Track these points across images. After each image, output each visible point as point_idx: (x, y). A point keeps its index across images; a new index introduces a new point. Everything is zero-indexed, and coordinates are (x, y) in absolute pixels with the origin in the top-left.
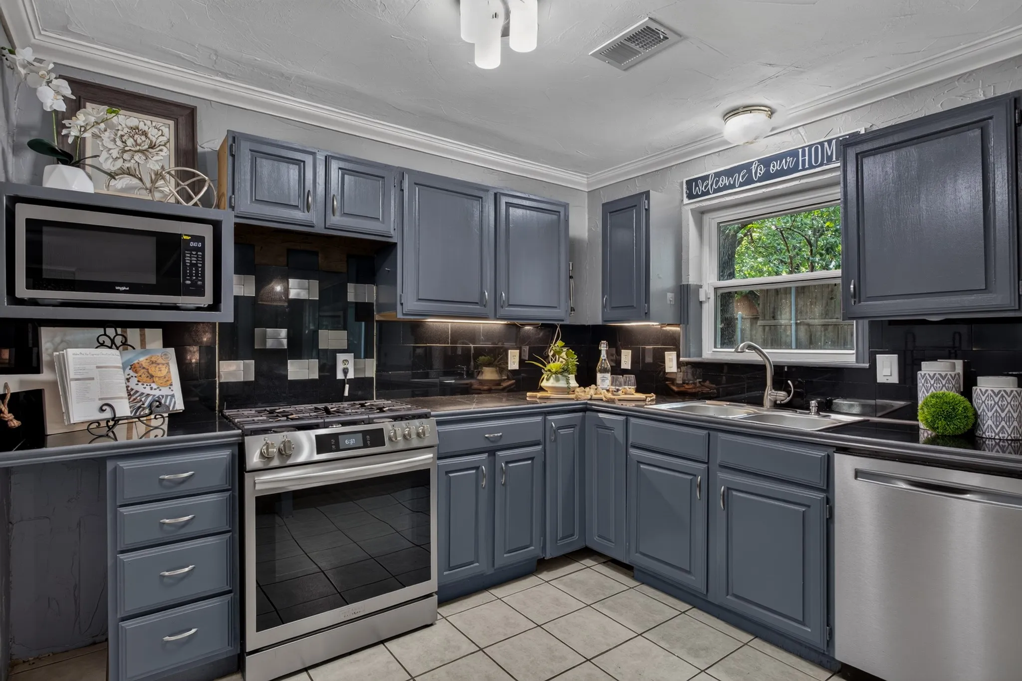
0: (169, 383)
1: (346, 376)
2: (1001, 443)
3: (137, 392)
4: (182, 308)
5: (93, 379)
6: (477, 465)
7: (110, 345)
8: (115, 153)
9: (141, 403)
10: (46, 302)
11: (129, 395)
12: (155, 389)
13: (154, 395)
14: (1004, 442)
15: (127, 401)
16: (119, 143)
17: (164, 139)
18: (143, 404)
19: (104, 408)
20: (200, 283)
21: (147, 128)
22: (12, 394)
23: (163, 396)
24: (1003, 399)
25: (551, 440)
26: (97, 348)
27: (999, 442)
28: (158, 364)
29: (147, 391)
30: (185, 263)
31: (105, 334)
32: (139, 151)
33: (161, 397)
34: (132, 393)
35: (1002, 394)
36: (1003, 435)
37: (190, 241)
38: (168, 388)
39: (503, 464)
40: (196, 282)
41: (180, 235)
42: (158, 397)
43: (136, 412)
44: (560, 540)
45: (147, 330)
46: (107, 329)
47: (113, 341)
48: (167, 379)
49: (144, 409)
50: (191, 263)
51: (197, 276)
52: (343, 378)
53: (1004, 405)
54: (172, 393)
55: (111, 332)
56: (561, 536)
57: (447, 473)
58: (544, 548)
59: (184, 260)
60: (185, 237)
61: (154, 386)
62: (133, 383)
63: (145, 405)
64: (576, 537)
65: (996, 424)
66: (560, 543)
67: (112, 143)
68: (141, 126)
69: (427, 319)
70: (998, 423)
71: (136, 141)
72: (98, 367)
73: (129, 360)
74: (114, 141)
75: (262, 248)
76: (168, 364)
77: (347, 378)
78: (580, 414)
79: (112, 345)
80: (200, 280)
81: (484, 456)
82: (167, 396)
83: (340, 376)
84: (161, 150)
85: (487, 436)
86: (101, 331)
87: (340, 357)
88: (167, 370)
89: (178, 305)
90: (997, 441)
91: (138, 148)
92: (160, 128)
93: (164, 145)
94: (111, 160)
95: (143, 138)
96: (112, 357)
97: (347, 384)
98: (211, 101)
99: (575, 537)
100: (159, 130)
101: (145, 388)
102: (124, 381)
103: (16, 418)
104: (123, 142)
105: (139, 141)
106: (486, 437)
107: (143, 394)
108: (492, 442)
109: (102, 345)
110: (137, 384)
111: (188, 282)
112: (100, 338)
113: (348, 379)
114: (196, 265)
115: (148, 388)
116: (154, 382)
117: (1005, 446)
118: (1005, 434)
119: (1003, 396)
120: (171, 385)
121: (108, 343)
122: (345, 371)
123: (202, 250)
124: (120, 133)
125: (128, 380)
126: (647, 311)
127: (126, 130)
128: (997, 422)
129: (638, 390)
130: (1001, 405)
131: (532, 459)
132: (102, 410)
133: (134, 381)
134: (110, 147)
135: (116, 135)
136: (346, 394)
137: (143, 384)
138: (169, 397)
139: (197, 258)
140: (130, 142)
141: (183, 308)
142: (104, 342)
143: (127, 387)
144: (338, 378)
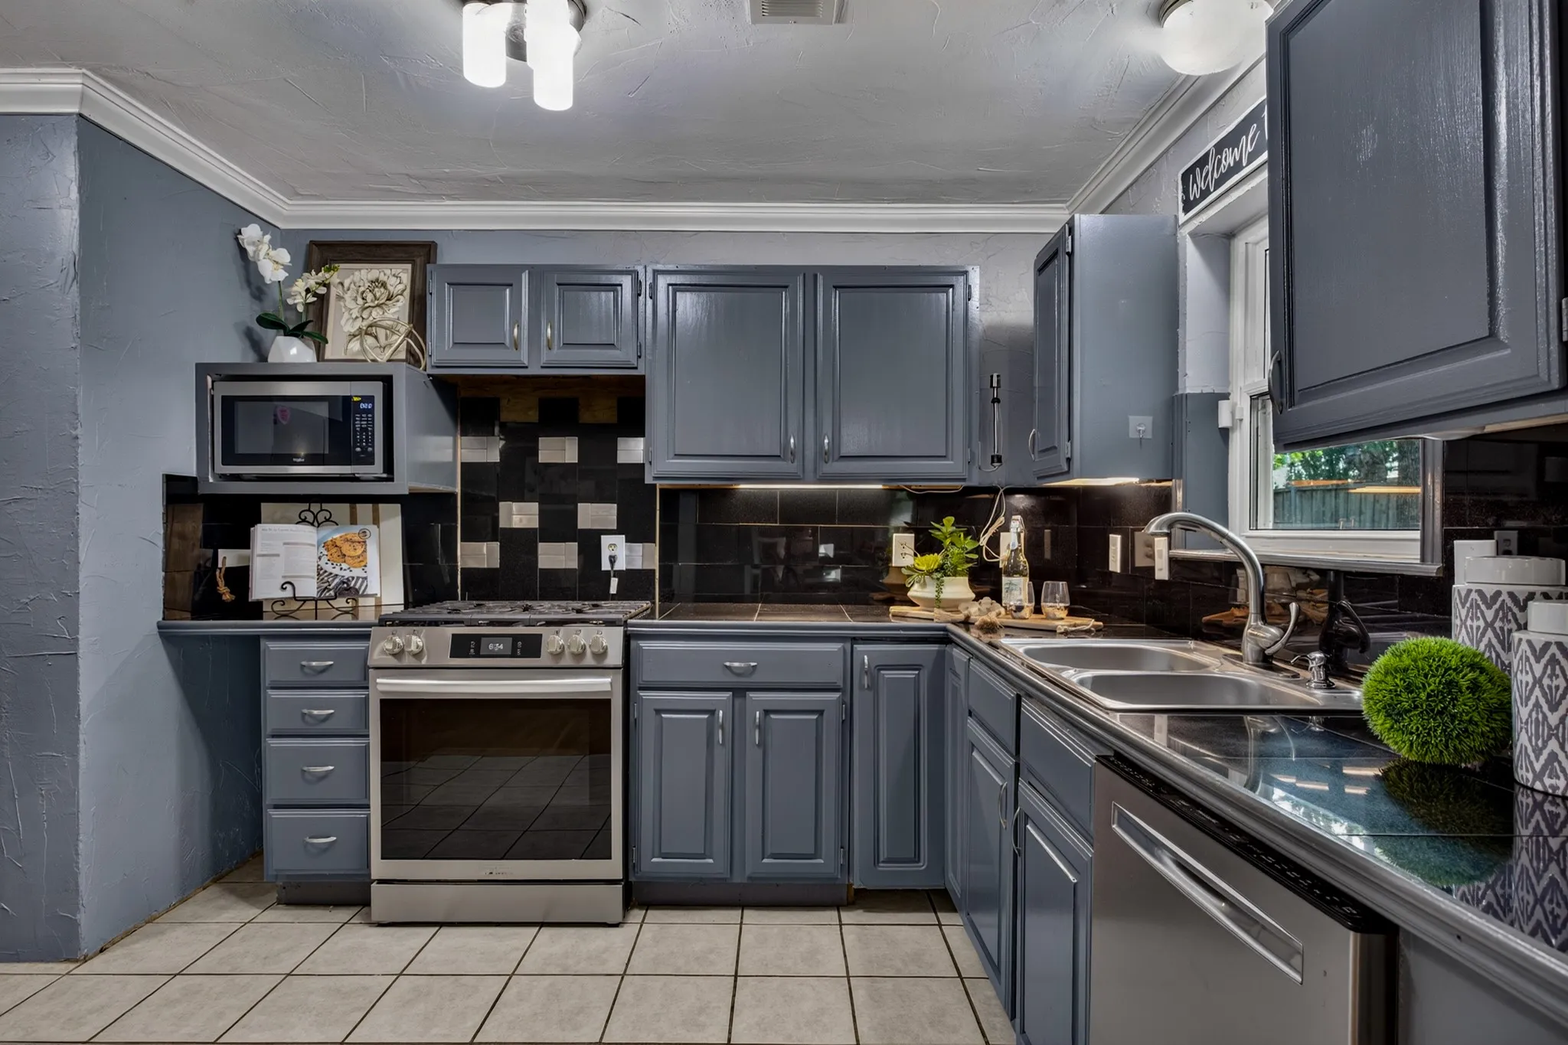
0: (363, 564)
1: (612, 568)
2: (1547, 807)
3: (326, 572)
4: (361, 479)
5: (278, 555)
6: (712, 708)
7: (311, 521)
8: (355, 313)
9: (327, 584)
10: (246, 477)
11: (319, 574)
12: (345, 570)
13: (343, 576)
14: (1554, 803)
15: (315, 581)
16: (360, 301)
17: (401, 287)
18: (330, 585)
19: (284, 587)
20: (370, 449)
21: (386, 277)
22: (226, 568)
23: (353, 578)
24: (1553, 670)
25: (861, 687)
26: (297, 523)
27: (1544, 801)
28: (353, 542)
29: (336, 571)
30: (355, 428)
31: (309, 510)
32: (378, 306)
33: (351, 579)
34: (321, 572)
35: (1554, 655)
36: (1554, 781)
37: (360, 402)
38: (361, 569)
39: (758, 713)
40: (367, 449)
41: (350, 397)
42: (348, 579)
43: (321, 594)
44: (883, 862)
45: (381, 506)
46: (312, 504)
47: (315, 517)
48: (361, 558)
49: (330, 590)
50: (361, 428)
51: (367, 442)
52: (610, 569)
53: (1557, 688)
54: (364, 575)
55: (315, 507)
56: (886, 856)
57: (658, 712)
58: (848, 868)
59: (354, 425)
60: (356, 399)
61: (344, 566)
62: (322, 563)
63: (331, 587)
64: (922, 866)
65: (1537, 745)
66: (883, 867)
67: (353, 302)
68: (382, 278)
69: (739, 484)
70: (1540, 743)
71: (375, 296)
72: (285, 544)
73: (324, 537)
74: (355, 299)
75: (509, 400)
76: (365, 542)
77: (615, 569)
78: (934, 647)
79: (314, 521)
80: (370, 446)
81: (726, 696)
82: (358, 578)
83: (606, 566)
84: (398, 301)
85: (728, 664)
86: (305, 506)
87: (606, 540)
88: (363, 549)
89: (356, 475)
90: (1539, 797)
91: (376, 302)
92: (400, 275)
93: (401, 294)
94: (351, 321)
95: (382, 290)
96: (307, 534)
97: (614, 576)
98: (452, 230)
99: (921, 864)
100: (397, 277)
101: (334, 568)
102: (316, 559)
103: (231, 593)
104: (363, 299)
105: (378, 295)
106: (726, 666)
107: (331, 574)
108: (739, 675)
109: (304, 521)
110: (327, 563)
111: (358, 449)
112: (303, 513)
113: (615, 571)
114: (365, 430)
115: (338, 568)
116: (345, 562)
117: (1558, 815)
118: (1558, 778)
119: (1553, 661)
120: (365, 566)
121: (310, 518)
122: (612, 560)
123: (371, 411)
124: (362, 289)
125: (320, 558)
126: (1069, 456)
127: (367, 284)
128: (1537, 739)
129: (1072, 612)
130: (1550, 687)
131: (821, 713)
132: (283, 588)
133: (324, 559)
134: (352, 307)
135: (358, 292)
136: (613, 590)
137: (332, 564)
138: (361, 580)
139: (367, 421)
140: (370, 296)
141: (364, 479)
142: (306, 518)
143: (318, 565)
144: (603, 569)
